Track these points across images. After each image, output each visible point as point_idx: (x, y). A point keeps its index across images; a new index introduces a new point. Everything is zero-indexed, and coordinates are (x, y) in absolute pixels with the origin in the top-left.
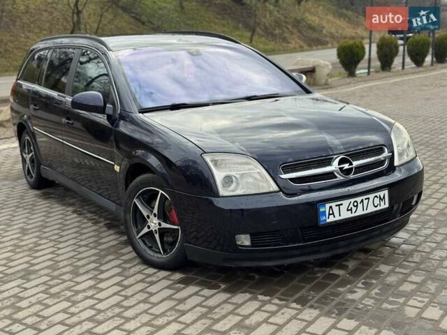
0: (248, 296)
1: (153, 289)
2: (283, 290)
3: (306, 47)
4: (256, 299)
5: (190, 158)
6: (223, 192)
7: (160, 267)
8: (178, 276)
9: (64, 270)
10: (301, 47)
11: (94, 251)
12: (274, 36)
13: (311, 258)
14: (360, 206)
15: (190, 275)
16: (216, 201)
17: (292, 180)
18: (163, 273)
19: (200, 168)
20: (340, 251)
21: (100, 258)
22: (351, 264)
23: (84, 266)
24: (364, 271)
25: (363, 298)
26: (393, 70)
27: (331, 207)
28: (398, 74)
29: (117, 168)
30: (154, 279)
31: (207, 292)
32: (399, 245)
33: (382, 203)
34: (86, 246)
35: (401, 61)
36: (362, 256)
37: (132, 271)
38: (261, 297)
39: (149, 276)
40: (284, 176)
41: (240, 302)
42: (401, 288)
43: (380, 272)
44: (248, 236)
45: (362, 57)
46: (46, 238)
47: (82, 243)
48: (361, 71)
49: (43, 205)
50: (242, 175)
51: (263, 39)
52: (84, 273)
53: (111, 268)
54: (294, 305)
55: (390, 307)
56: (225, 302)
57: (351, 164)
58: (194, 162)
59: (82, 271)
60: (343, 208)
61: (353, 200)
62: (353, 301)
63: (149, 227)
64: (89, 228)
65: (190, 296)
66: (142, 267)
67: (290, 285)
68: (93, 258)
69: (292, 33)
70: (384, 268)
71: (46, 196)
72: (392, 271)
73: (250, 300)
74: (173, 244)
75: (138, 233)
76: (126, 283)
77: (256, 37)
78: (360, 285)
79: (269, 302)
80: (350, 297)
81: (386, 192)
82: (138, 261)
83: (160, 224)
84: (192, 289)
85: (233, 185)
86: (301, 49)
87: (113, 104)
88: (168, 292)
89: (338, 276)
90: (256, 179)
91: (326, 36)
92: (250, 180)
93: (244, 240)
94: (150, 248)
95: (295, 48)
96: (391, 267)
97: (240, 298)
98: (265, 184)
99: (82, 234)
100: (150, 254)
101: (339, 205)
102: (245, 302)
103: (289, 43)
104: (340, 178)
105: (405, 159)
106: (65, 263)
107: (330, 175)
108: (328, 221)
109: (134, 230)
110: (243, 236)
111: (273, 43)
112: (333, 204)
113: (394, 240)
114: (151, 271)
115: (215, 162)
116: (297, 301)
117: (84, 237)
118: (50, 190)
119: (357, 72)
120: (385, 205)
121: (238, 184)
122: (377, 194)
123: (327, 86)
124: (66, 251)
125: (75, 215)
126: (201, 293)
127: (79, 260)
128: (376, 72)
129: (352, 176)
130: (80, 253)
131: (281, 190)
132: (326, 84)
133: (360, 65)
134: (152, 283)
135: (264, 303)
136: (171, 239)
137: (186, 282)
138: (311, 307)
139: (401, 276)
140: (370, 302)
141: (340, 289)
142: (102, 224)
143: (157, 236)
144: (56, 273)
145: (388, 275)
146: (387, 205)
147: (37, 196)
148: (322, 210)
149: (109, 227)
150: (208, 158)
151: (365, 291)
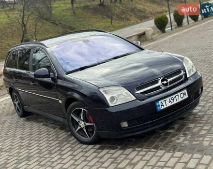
0: (131, 149)
1: (87, 154)
2: (146, 144)
3: (139, 21)
4: (135, 150)
5: (93, 91)
6: (111, 105)
7: (88, 143)
8: (97, 146)
9: (45, 153)
10: (137, 21)
11: (57, 142)
12: (122, 18)
13: (157, 127)
14: (175, 99)
15: (103, 145)
16: (108, 109)
17: (141, 93)
18: (91, 146)
19: (99, 95)
20: (169, 121)
21: (60, 144)
22: (176, 126)
23: (54, 149)
24: (182, 128)
25: (184, 141)
26: (183, 25)
27: (161, 102)
28: (186, 28)
29: (60, 102)
30: (87, 150)
31: (112, 151)
32: (197, 113)
33: (185, 96)
35: (187, 20)
36: (181, 122)
37: (76, 148)
38: (137, 149)
39: (85, 148)
40: (137, 92)
41: (128, 153)
42: (200, 133)
43: (190, 128)
44: (126, 122)
45: (167, 22)
46: (33, 140)
47: (51, 139)
48: (168, 29)
49: (28, 124)
50: (118, 95)
51: (117, 21)
52: (54, 153)
53: (66, 148)
54: (153, 150)
55: (196, 143)
56: (121, 154)
57: (167, 81)
58: (95, 93)
60: (167, 102)
61: (171, 97)
62: (179, 143)
63: (80, 126)
64: (52, 132)
65: (105, 155)
66: (80, 145)
67: (149, 141)
68: (57, 145)
69: (131, 16)
70: (192, 125)
71: (28, 120)
72: (195, 126)
74: (93, 132)
75: (76, 130)
76: (74, 154)
77: (113, 21)
78: (181, 135)
79: (141, 151)
80: (177, 141)
81: (186, 91)
82: (77, 143)
83: (85, 124)
84: (105, 151)
85: (115, 101)
86: (137, 23)
87: (53, 72)
88: (95, 154)
89: (171, 133)
90: (125, 96)
91: (148, 14)
92: (122, 97)
93: (125, 124)
94: (82, 136)
95: (134, 23)
96: (194, 125)
97: (128, 151)
98: (129, 98)
99: (49, 135)
100: (83, 138)
101: (165, 101)
102: (131, 152)
103: (131, 21)
104: (163, 88)
105: (192, 73)
106: (44, 150)
107: (159, 87)
108: (161, 109)
109: (74, 129)
110: (124, 123)
111: (122, 22)
112: (162, 101)
113: (194, 111)
114: (85, 146)
115: (105, 92)
116: (154, 148)
118: (30, 117)
119: (166, 30)
120: (186, 96)
121: (117, 99)
122: (182, 92)
125: (44, 126)
126: (110, 152)
127: (51, 147)
128: (176, 28)
129: (168, 86)
130: (51, 144)
131: (137, 99)
132: (152, 39)
133: (167, 26)
134: (86, 152)
135: (139, 152)
136: (91, 130)
137: (102, 148)
138: (161, 149)
139: (199, 128)
140: (187, 142)
141: (173, 139)
142: (57, 129)
143: (85, 130)
144: (42, 155)
145: (194, 128)
146: (187, 96)
147: (24, 120)
148: (157, 104)
149: (61, 129)
150: (101, 90)
151: (184, 138)
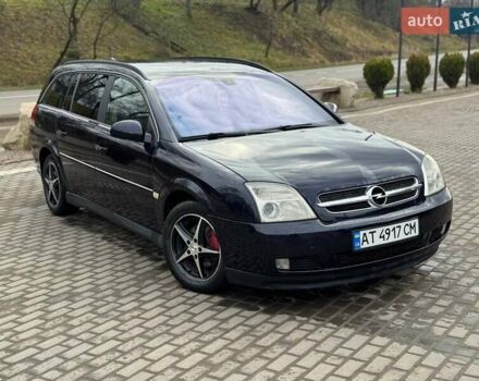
0: (286, 317)
1: (194, 310)
2: (319, 312)
3: (327, 62)
4: (294, 319)
5: (229, 186)
6: (264, 218)
7: (199, 290)
8: (217, 299)
9: (107, 293)
10: (322, 62)
11: (131, 276)
12: (292, 49)
13: (346, 282)
14: (392, 233)
15: (228, 298)
16: (257, 226)
17: (328, 208)
18: (202, 297)
19: (241, 196)
20: (372, 276)
21: (140, 282)
22: (383, 290)
23: (125, 289)
24: (395, 295)
25: (394, 319)
26: (424, 91)
27: (365, 234)
28: (429, 96)
29: (156, 195)
30: (196, 302)
31: (247, 313)
32: (428, 272)
33: (413, 231)
34: (122, 271)
35: (433, 80)
36: (393, 282)
37: (173, 294)
38: (299, 318)
39: (190, 299)
40: (321, 205)
41: (279, 322)
42: (430, 311)
43: (410, 297)
44: (287, 261)
45: (391, 77)
46: (82, 263)
47: (119, 268)
48: (389, 91)
49: (70, 232)
50: (282, 203)
51: (280, 52)
52: (126, 296)
53: (152, 291)
54: (331, 325)
55: (419, 326)
56: (266, 321)
57: (384, 194)
58: (235, 190)
59: (124, 293)
60: (377, 235)
61: (385, 228)
62: (386, 321)
63: (189, 252)
64: (122, 254)
65: (231, 317)
66: (182, 291)
67: (326, 307)
68: (132, 283)
69: (312, 47)
70: (414, 293)
71: (71, 223)
72: (422, 296)
73: (289, 320)
74: (211, 269)
75: (177, 258)
76: (168, 304)
77: (272, 50)
78: (391, 308)
79: (307, 322)
80: (383, 318)
81: (417, 221)
82: (176, 285)
83: (200, 249)
84: (232, 311)
85: (274, 212)
86: (322, 65)
87: (152, 132)
88: (210, 313)
89: (369, 300)
90: (295, 206)
91: (349, 50)
92: (290, 208)
93: (284, 264)
94: (189, 272)
95: (315, 63)
96: (420, 293)
97: (279, 318)
98: (303, 212)
99: (117, 260)
100: (190, 278)
101: (372, 233)
102: (284, 322)
103: (309, 57)
104: (373, 207)
105: (435, 190)
106: (105, 286)
107: (364, 204)
108: (362, 247)
109: (174, 256)
110: (282, 260)
111: (291, 57)
112: (367, 232)
113: (423, 267)
114: (190, 294)
115: (257, 191)
116: (333, 322)
117: (118, 263)
118: (75, 217)
119: (385, 92)
120: (415, 233)
121: (278, 211)
122: (408, 223)
123: (352, 108)
124: (104, 276)
125: (105, 242)
126: (242, 314)
127: (119, 283)
128: (406, 93)
129: (384, 205)
130: (118, 278)
131: (318, 218)
132: (352, 106)
133: (388, 85)
134: (194, 305)
135: (302, 323)
136: (209, 264)
137: (226, 304)
138: (347, 326)
139: (429, 300)
140: (401, 322)
141: (373, 311)
142: (134, 251)
143: (197, 261)
144: (99, 295)
145: (418, 299)
146: (417, 234)
147: (62, 222)
148: (356, 236)
149: (142, 253)
150: (250, 187)
151: (396, 313)
